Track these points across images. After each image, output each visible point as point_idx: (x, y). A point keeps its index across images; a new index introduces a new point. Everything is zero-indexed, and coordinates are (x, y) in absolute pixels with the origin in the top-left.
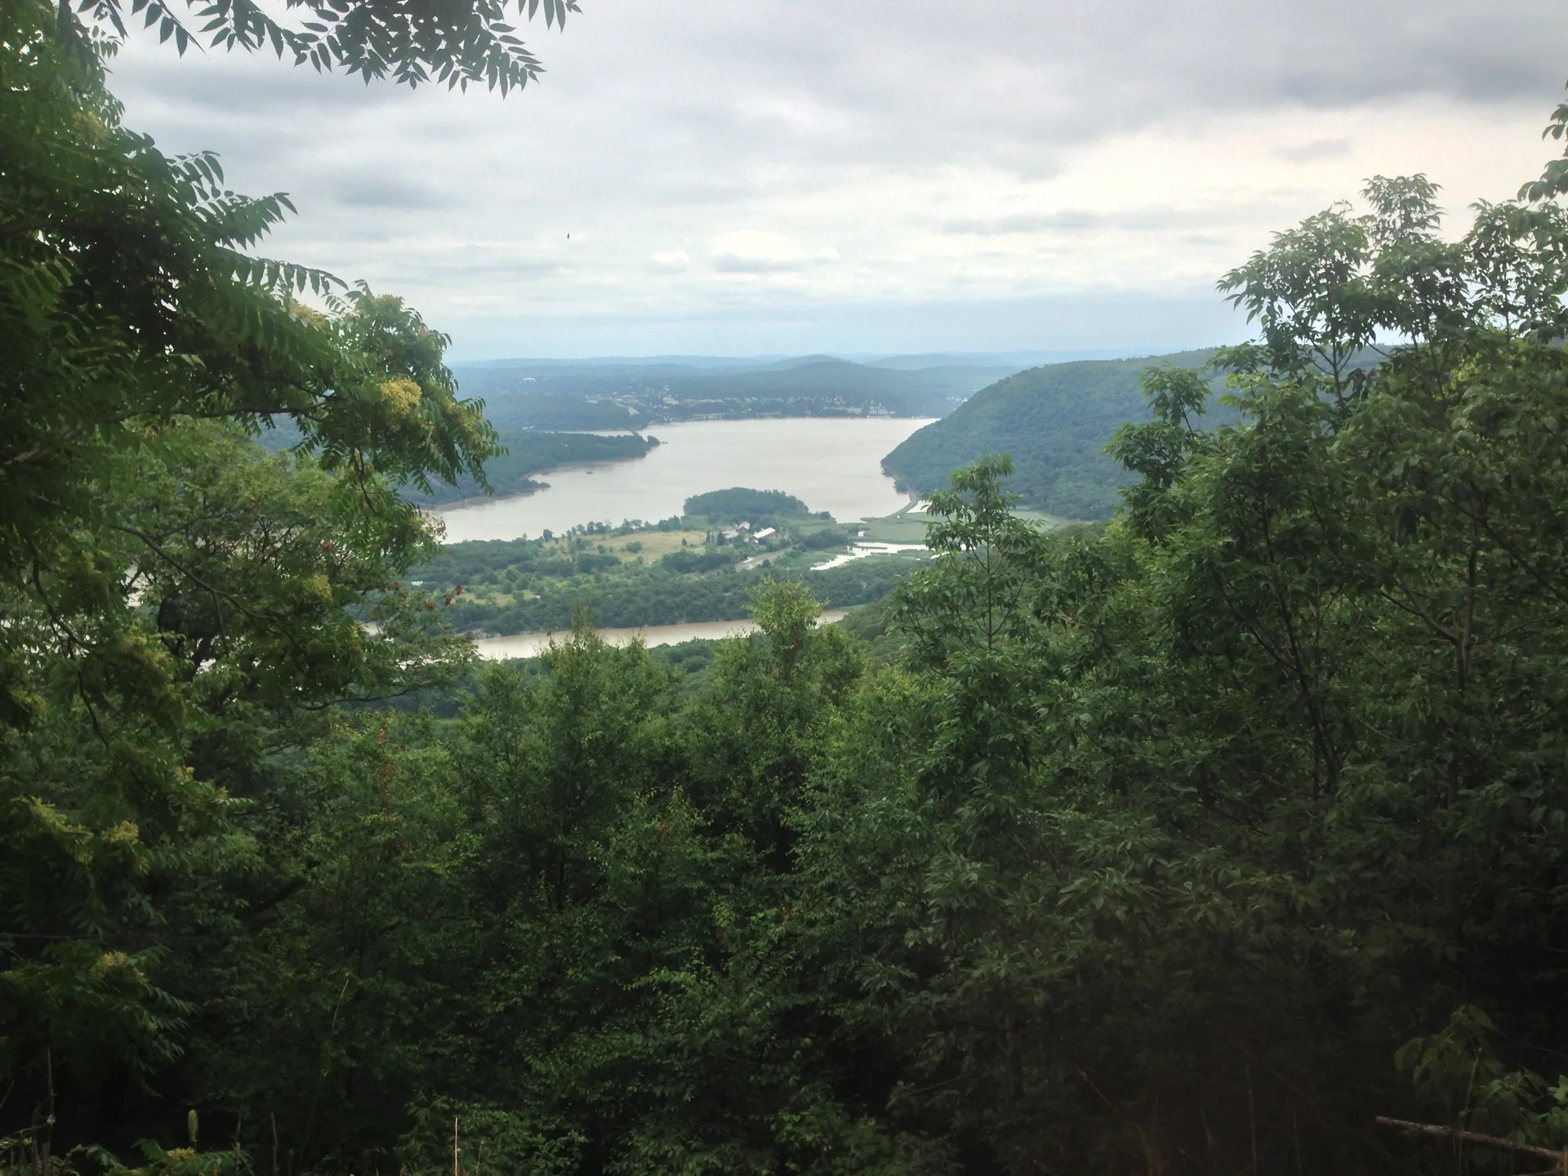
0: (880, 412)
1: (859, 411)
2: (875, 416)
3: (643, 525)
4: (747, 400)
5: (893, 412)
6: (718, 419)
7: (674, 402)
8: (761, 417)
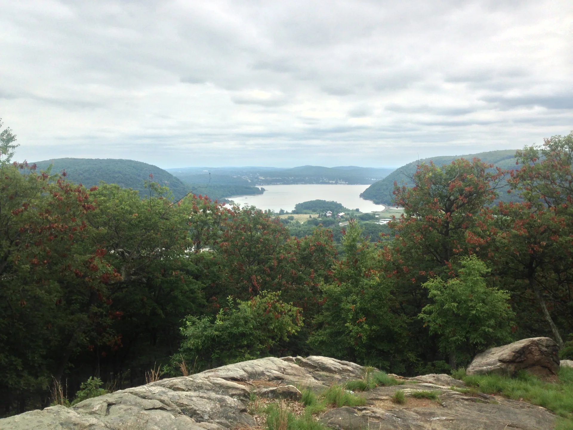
0: (342, 183)
1: (334, 182)
2: (341, 184)
3: (285, 212)
4: (290, 178)
5: (347, 183)
6: (281, 184)
7: (263, 179)
8: (297, 184)
